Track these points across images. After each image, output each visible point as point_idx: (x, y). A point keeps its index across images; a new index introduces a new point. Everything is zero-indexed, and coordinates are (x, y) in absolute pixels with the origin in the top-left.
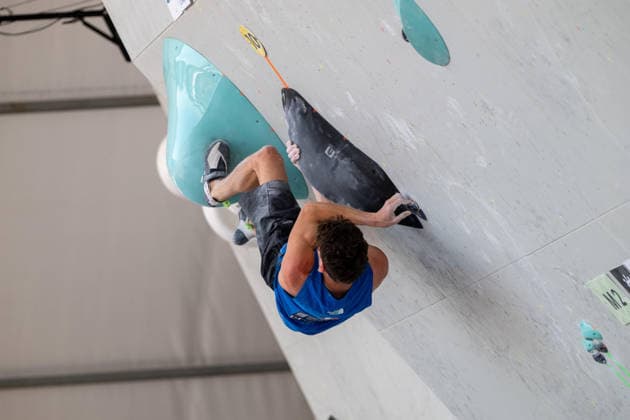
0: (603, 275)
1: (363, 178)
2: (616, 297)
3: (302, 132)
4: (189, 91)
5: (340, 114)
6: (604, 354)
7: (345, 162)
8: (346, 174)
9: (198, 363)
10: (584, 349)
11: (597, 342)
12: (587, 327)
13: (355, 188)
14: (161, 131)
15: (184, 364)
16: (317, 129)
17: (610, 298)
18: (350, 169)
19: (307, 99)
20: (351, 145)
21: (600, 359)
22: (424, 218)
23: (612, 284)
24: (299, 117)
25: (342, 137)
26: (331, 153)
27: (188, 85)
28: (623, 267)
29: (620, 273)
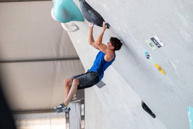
0: (149, 40)
1: (96, 17)
2: (152, 44)
3: (83, 7)
5: (92, 3)
6: (149, 57)
7: (93, 14)
8: (93, 16)
9: (59, 57)
10: (144, 56)
11: (147, 54)
12: (145, 51)
13: (95, 19)
14: (52, 6)
15: (56, 58)
16: (87, 6)
17: (150, 44)
18: (94, 15)
20: (94, 10)
21: (148, 58)
22: (110, 26)
23: (151, 41)
24: (83, 4)
25: (92, 8)
26: (90, 12)
28: (153, 38)
29: (153, 39)
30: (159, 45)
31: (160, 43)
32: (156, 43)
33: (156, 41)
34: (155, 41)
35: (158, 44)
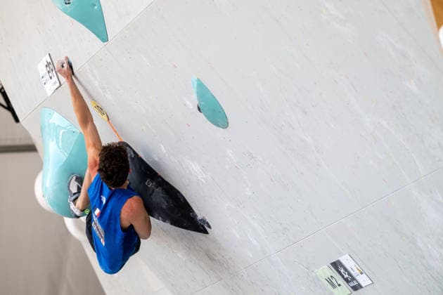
0: (326, 267)
1: (171, 201)
2: (334, 281)
4: (57, 143)
7: (159, 190)
8: (159, 197)
13: (164, 207)
14: (40, 167)
16: (140, 168)
17: (330, 281)
18: (162, 195)
19: (134, 149)
20: (163, 179)
22: (209, 227)
23: (331, 272)
25: (157, 174)
26: (150, 184)
27: (57, 138)
28: (339, 261)
29: (336, 265)
30: (355, 283)
31: (357, 278)
32: (346, 276)
33: (346, 270)
34: (342, 271)
35: (353, 279)
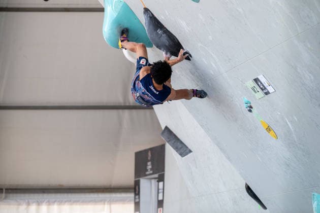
0: (251, 81)
1: (170, 41)
2: (255, 89)
3: (149, 25)
4: (112, 7)
5: (163, 18)
6: (252, 109)
7: (164, 35)
8: (164, 39)
9: (127, 104)
10: (244, 108)
11: (249, 105)
12: (246, 99)
13: (167, 45)
15: (123, 105)
16: (155, 23)
17: (253, 89)
18: (166, 38)
19: (152, 12)
20: (167, 30)
21: (250, 111)
22: (191, 57)
23: (254, 84)
24: (149, 19)
25: (163, 26)
26: (159, 32)
27: (112, 4)
28: (258, 78)
29: (256, 80)
30: (267, 91)
31: (267, 88)
32: (262, 87)
33: (261, 83)
34: (259, 84)
35: (265, 88)
